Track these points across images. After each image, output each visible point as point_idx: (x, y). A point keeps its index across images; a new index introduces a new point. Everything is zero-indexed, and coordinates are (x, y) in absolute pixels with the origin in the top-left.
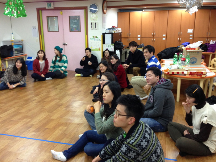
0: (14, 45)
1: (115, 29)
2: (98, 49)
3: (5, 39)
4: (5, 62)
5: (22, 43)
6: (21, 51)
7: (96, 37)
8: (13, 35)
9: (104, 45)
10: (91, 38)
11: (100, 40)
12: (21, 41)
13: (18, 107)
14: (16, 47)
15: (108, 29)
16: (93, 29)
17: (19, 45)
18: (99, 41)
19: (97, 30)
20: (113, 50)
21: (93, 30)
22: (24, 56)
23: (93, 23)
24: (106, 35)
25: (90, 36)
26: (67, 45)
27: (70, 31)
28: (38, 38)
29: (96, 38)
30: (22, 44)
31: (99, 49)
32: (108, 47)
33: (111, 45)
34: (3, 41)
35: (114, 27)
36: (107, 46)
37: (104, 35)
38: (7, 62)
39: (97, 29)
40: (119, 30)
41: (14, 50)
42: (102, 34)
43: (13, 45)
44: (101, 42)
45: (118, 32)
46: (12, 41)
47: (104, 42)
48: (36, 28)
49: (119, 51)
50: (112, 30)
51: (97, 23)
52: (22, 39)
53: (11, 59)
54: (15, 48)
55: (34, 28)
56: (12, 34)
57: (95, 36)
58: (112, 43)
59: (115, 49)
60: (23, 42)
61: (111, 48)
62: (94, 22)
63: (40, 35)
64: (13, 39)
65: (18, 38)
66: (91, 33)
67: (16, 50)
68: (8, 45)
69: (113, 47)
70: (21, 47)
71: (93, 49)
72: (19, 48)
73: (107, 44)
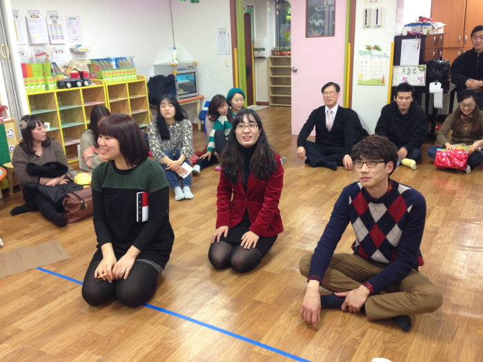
0: (177, 74)
1: (429, 24)
2: (379, 82)
3: (158, 62)
5: (193, 71)
6: (192, 88)
7: (377, 48)
8: (175, 52)
9: (398, 70)
10: (361, 53)
11: (385, 56)
12: (193, 66)
13: (187, 229)
14: (182, 79)
15: (409, 25)
16: (368, 27)
17: (188, 75)
18: (384, 59)
19: (380, 29)
20: (423, 83)
21: (368, 30)
22: (198, 99)
23: (370, 9)
24: (404, 42)
25: (359, 45)
27: (307, 37)
28: (231, 55)
29: (375, 52)
30: (194, 73)
31: (383, 79)
32: (408, 74)
33: (417, 69)
34: (156, 66)
35: (424, 18)
36: (407, 71)
37: (398, 41)
39: (379, 26)
40: (439, 27)
41: (177, 87)
42: (392, 40)
43: (175, 74)
44: (389, 61)
45: (436, 33)
46: (174, 66)
47: (396, 61)
48: (227, 33)
49: (439, 84)
50: (420, 26)
51: (382, 9)
52: (195, 61)
54: (180, 81)
55: (222, 32)
56: (175, 48)
57: (372, 45)
58: (421, 62)
59: (429, 79)
60: (198, 68)
61: (417, 77)
62: (374, 7)
63: (235, 49)
64: (177, 59)
65: (187, 58)
66: (363, 37)
67: (182, 86)
68: (166, 75)
69: (423, 75)
70: (193, 79)
71: (364, 79)
72: (187, 81)
73: (405, 66)
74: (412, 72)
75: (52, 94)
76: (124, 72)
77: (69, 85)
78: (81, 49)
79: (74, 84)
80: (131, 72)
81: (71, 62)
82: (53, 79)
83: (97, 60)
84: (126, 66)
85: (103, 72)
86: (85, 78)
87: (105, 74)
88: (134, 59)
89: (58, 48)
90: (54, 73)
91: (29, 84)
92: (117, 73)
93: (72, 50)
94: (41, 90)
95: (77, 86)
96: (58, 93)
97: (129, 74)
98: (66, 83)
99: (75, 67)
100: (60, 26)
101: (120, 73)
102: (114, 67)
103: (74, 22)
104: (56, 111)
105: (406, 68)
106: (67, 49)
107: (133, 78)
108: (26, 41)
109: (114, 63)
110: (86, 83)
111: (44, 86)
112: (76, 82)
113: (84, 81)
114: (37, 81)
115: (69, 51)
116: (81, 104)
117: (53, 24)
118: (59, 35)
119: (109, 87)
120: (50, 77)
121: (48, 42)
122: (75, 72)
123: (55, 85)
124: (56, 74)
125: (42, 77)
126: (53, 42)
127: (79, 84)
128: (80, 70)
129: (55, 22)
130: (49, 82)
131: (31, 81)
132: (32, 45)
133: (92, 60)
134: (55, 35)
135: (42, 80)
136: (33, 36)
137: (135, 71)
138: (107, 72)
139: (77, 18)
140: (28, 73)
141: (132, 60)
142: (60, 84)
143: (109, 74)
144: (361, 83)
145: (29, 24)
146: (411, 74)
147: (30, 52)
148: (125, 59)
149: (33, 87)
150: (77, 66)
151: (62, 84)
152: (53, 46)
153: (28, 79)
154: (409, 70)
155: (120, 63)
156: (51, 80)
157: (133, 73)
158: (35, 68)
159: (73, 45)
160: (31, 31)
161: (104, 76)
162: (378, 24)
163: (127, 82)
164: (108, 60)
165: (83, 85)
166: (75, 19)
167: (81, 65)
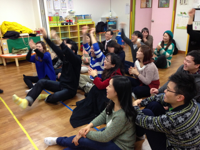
4: (99, 36)
6: (115, 27)
7: (185, 13)
8: (110, 13)
10: (179, 15)
12: (117, 18)
16: (182, 4)
17: (113, 22)
18: (187, 18)
19: (186, 5)
22: (117, 31)
25: (178, 12)
26: (153, 21)
27: (158, 7)
28: (129, 14)
29: (184, 15)
30: (116, 21)
32: (197, 25)
34: (102, 18)
36: (197, 24)
38: (100, 36)
41: (108, 26)
46: (108, 19)
48: (129, 6)
52: (117, 16)
53: (103, 34)
54: (109, 24)
55: (127, 5)
56: (111, 11)
57: (183, 12)
63: (131, 12)
64: (111, 16)
65: (115, 15)
66: (180, 8)
67: (110, 26)
68: (105, 22)
70: (115, 23)
71: (179, 26)
72: (113, 24)
73: (196, 22)
74: (199, 24)
75: (59, 27)
76: (87, 20)
77: (65, 24)
78: (72, 12)
79: (67, 24)
80: (90, 20)
81: (67, 16)
82: (60, 22)
83: (77, 16)
84: (88, 18)
85: (79, 20)
86: (71, 22)
87: (79, 21)
88: (91, 15)
89: (64, 11)
90: (60, 20)
91: (52, 23)
92: (84, 21)
93: (69, 12)
94: (56, 26)
95: (68, 25)
96: (61, 27)
97: (89, 21)
98: (64, 23)
99: (69, 18)
100: (65, 3)
101: (85, 20)
102: (83, 18)
103: (70, 2)
104: (59, 33)
105: (197, 23)
106: (67, 11)
107: (90, 22)
108: (53, 8)
109: (83, 17)
110: (71, 24)
111: (57, 24)
112: (68, 23)
113: (71, 23)
114: (54, 22)
115: (68, 12)
116: (69, 31)
117: (63, 3)
118: (65, 6)
119: (79, 25)
120: (59, 21)
121: (60, 9)
122: (68, 20)
123: (61, 24)
124: (61, 20)
125: (56, 21)
126: (62, 9)
127: (69, 24)
128: (70, 19)
129: (63, 2)
130: (58, 23)
131: (53, 23)
132: (55, 10)
133: (76, 16)
134: (63, 6)
135: (56, 22)
136: (55, 7)
137: (91, 20)
138: (80, 20)
139: (72, 1)
140: (52, 20)
141: (90, 16)
142: (62, 24)
143: (81, 21)
144: (178, 28)
145: (54, 3)
146: (199, 25)
147: (54, 12)
148: (88, 15)
149: (53, 25)
150: (69, 17)
151: (63, 24)
152: (62, 11)
153: (51, 22)
154: (198, 23)
155: (86, 17)
156: (59, 22)
157: (90, 21)
158: (54, 18)
159: (69, 10)
160: (54, 5)
161: (79, 22)
162: (186, 3)
163: (87, 24)
164: (81, 16)
165: (70, 25)
166: (71, 1)
167: (71, 18)
